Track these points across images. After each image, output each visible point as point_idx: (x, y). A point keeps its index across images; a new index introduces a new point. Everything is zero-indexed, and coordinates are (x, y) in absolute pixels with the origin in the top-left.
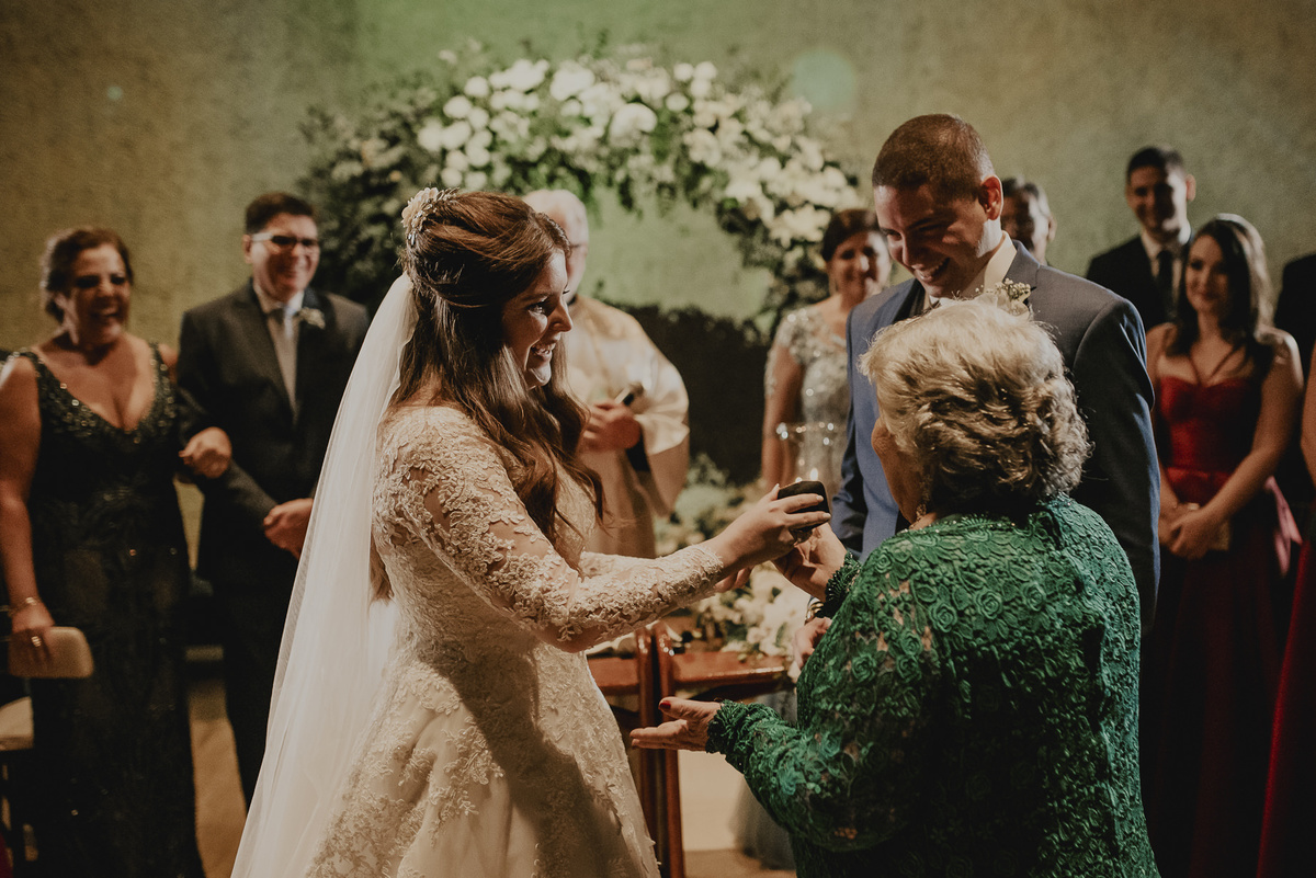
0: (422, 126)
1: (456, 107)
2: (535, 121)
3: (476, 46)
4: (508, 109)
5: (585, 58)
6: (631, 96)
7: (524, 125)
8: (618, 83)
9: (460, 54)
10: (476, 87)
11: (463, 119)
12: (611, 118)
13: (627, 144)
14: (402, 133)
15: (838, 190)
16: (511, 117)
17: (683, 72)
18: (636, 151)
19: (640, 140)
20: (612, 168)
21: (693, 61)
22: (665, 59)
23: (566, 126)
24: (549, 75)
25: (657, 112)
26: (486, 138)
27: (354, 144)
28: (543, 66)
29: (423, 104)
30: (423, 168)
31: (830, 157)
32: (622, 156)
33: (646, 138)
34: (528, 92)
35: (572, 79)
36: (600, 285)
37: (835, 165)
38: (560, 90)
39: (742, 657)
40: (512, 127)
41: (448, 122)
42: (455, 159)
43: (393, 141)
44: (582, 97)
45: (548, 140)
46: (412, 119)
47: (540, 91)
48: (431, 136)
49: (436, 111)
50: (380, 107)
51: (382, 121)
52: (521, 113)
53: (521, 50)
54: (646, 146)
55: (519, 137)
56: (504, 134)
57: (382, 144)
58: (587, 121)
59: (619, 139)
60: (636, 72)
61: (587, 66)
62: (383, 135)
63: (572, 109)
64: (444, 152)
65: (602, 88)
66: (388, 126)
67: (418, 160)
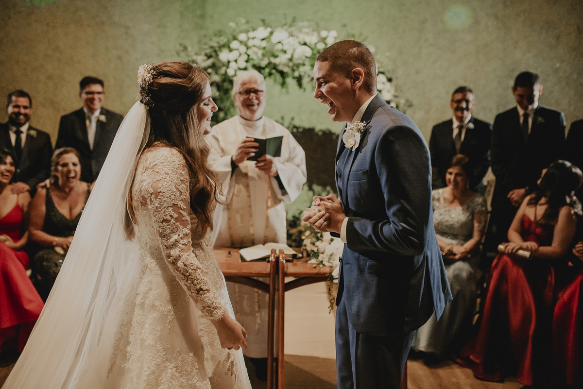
0: (221, 51)
1: (234, 44)
2: (264, 51)
3: (243, 21)
4: (254, 46)
5: (286, 27)
6: (302, 43)
7: (260, 52)
8: (298, 37)
9: (237, 24)
10: (242, 37)
11: (237, 49)
12: (294, 50)
13: (300, 61)
14: (214, 54)
15: (383, 83)
16: (255, 49)
17: (324, 34)
18: (304, 65)
19: (305, 60)
20: (293, 70)
21: (328, 30)
22: (317, 29)
23: (276, 53)
24: (271, 33)
25: (312, 49)
26: (245, 57)
27: (195, 57)
28: (269, 30)
29: (222, 43)
30: (220, 68)
31: (381, 70)
32: (298, 66)
33: (308, 59)
34: (263, 40)
35: (280, 35)
36: (293, 119)
37: (383, 73)
38: (275, 39)
39: (314, 266)
40: (256, 53)
41: (231, 50)
42: (233, 65)
43: (209, 57)
44: (283, 42)
45: (269, 59)
46: (217, 49)
47: (267, 39)
48: (224, 56)
49: (227, 46)
50: (206, 44)
51: (206, 49)
52: (259, 48)
53: (261, 23)
54: (307, 62)
55: (258, 57)
56: (252, 56)
57: (205, 58)
58: (285, 52)
59: (297, 59)
60: (305, 33)
61: (286, 30)
62: (206, 55)
63: (279, 47)
64: (229, 62)
65: (291, 39)
66: (208, 51)
67: (219, 64)
